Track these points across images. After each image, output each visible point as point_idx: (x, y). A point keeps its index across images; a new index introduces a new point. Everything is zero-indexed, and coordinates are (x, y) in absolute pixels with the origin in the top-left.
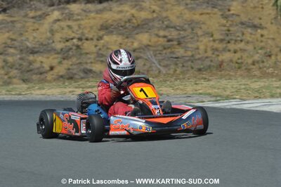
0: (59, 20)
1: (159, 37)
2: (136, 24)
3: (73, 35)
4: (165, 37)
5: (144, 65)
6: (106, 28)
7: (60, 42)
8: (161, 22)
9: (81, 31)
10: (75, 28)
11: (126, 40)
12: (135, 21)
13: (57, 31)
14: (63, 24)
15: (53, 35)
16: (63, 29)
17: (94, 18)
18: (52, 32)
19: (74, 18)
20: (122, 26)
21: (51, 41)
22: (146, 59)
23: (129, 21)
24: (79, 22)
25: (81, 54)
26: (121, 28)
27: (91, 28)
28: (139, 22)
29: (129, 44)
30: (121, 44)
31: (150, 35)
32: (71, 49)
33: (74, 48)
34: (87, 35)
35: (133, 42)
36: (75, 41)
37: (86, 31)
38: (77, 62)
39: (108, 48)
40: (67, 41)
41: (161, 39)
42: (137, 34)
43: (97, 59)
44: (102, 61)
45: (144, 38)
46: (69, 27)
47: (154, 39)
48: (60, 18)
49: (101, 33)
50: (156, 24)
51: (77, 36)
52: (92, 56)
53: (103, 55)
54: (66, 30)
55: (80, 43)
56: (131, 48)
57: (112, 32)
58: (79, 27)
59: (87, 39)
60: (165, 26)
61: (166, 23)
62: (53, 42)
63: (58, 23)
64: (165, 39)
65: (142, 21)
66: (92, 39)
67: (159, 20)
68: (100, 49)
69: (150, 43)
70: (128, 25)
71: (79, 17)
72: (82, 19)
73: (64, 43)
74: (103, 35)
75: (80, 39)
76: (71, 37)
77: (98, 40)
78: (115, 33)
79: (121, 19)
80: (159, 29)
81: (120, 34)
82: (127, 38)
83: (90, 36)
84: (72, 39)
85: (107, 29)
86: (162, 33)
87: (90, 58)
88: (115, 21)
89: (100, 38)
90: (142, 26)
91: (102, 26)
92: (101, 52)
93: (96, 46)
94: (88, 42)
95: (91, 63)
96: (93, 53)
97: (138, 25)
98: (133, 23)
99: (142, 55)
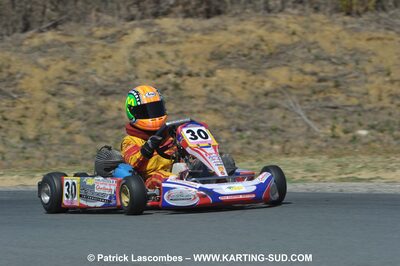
0: (143, 43)
1: (305, 73)
2: (267, 53)
3: (167, 67)
4: (314, 74)
5: (284, 117)
6: (219, 57)
7: (147, 77)
8: (306, 50)
9: (179, 61)
10: (170, 56)
11: (253, 78)
12: (264, 47)
13: (141, 60)
14: (151, 49)
15: (135, 66)
16: (150, 57)
17: (200, 42)
18: (134, 61)
19: (168, 40)
20: (245, 56)
21: (133, 76)
22: (287, 109)
23: (256, 47)
24: (175, 47)
25: (182, 98)
26: (243, 58)
27: (196, 56)
28: (273, 50)
29: (257, 84)
30: (244, 83)
31: (291, 71)
32: (166, 89)
33: (171, 88)
34: (190, 69)
35: (263, 81)
36: (170, 76)
37: (187, 62)
38: (177, 110)
39: (224, 90)
40: (159, 76)
41: (307, 77)
42: (269, 68)
43: (208, 106)
44: (216, 110)
45: (281, 75)
46: (160, 54)
47: (297, 77)
48: (145, 39)
49: (212, 65)
50: (300, 53)
51: (174, 69)
52: (200, 102)
53: (216, 101)
54: (156, 59)
55: (179, 81)
56: (260, 91)
57: (229, 64)
58: (177, 56)
59: (190, 75)
60: (312, 57)
61: (314, 51)
62: (137, 77)
63: (142, 48)
64: (315, 78)
65: (277, 48)
66: (198, 75)
67: (304, 47)
68: (211, 91)
69: (290, 84)
70: (254, 53)
71: (176, 39)
72: (181, 43)
73: (154, 79)
74: (216, 68)
75: (178, 74)
76: (164, 70)
77: (207, 76)
78: (233, 65)
79: (242, 44)
80: (304, 61)
81: (243, 68)
82: (254, 73)
83: (195, 70)
84: (166, 73)
85: (221, 59)
86: (309, 68)
87: (196, 105)
88: (232, 46)
89: (210, 74)
90: (277, 56)
91: (212, 53)
92: (213, 95)
93: (205, 86)
94: (192, 79)
95: (199, 112)
96: (201, 96)
97: (271, 54)
98: (262, 50)
99: (278, 102)
